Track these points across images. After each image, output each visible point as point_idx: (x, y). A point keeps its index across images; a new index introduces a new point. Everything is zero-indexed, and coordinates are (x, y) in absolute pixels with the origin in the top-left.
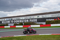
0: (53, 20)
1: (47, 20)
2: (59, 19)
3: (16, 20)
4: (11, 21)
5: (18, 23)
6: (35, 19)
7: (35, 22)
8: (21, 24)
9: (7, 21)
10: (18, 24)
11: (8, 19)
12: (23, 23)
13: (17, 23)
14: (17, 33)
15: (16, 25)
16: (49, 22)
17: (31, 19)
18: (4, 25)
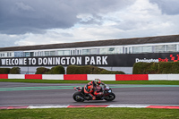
0: (157, 61)
1: (138, 61)
2: (173, 58)
3: (43, 58)
4: (28, 58)
5: (50, 65)
6: (101, 56)
7: (102, 65)
8: (59, 70)
9: (18, 58)
10: (50, 68)
11: (20, 53)
12: (66, 68)
13: (47, 65)
14: (41, 98)
15: (42, 71)
16: (143, 68)
17: (90, 56)
18: (8, 71)
